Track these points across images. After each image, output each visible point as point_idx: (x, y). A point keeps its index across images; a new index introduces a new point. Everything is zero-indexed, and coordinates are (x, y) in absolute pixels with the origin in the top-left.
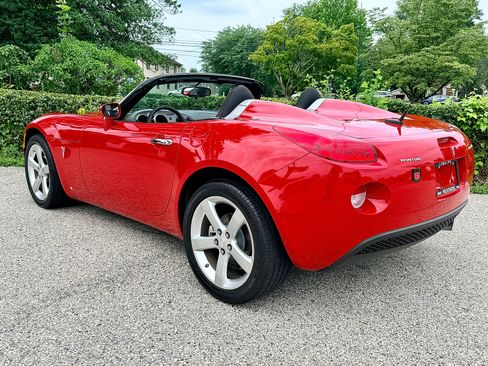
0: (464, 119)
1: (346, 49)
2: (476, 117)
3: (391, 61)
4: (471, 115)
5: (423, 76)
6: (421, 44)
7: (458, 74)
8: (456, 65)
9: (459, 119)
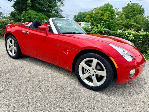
0: (125, 36)
1: (108, 18)
2: (128, 36)
3: (118, 22)
4: (127, 35)
5: (126, 26)
6: (127, 18)
7: (135, 26)
8: (135, 24)
9: (124, 36)
